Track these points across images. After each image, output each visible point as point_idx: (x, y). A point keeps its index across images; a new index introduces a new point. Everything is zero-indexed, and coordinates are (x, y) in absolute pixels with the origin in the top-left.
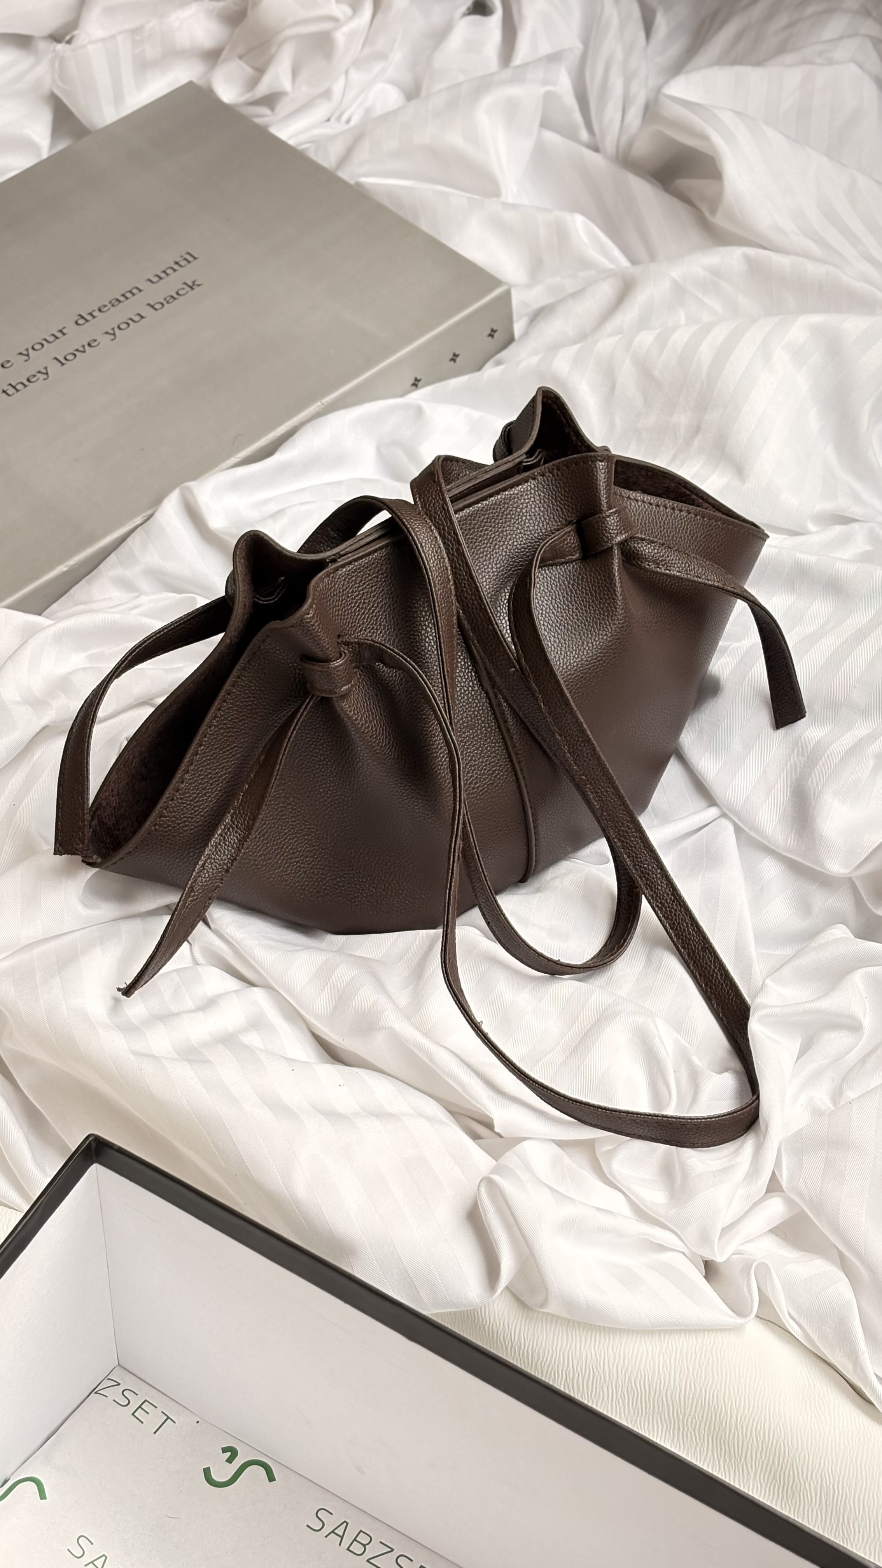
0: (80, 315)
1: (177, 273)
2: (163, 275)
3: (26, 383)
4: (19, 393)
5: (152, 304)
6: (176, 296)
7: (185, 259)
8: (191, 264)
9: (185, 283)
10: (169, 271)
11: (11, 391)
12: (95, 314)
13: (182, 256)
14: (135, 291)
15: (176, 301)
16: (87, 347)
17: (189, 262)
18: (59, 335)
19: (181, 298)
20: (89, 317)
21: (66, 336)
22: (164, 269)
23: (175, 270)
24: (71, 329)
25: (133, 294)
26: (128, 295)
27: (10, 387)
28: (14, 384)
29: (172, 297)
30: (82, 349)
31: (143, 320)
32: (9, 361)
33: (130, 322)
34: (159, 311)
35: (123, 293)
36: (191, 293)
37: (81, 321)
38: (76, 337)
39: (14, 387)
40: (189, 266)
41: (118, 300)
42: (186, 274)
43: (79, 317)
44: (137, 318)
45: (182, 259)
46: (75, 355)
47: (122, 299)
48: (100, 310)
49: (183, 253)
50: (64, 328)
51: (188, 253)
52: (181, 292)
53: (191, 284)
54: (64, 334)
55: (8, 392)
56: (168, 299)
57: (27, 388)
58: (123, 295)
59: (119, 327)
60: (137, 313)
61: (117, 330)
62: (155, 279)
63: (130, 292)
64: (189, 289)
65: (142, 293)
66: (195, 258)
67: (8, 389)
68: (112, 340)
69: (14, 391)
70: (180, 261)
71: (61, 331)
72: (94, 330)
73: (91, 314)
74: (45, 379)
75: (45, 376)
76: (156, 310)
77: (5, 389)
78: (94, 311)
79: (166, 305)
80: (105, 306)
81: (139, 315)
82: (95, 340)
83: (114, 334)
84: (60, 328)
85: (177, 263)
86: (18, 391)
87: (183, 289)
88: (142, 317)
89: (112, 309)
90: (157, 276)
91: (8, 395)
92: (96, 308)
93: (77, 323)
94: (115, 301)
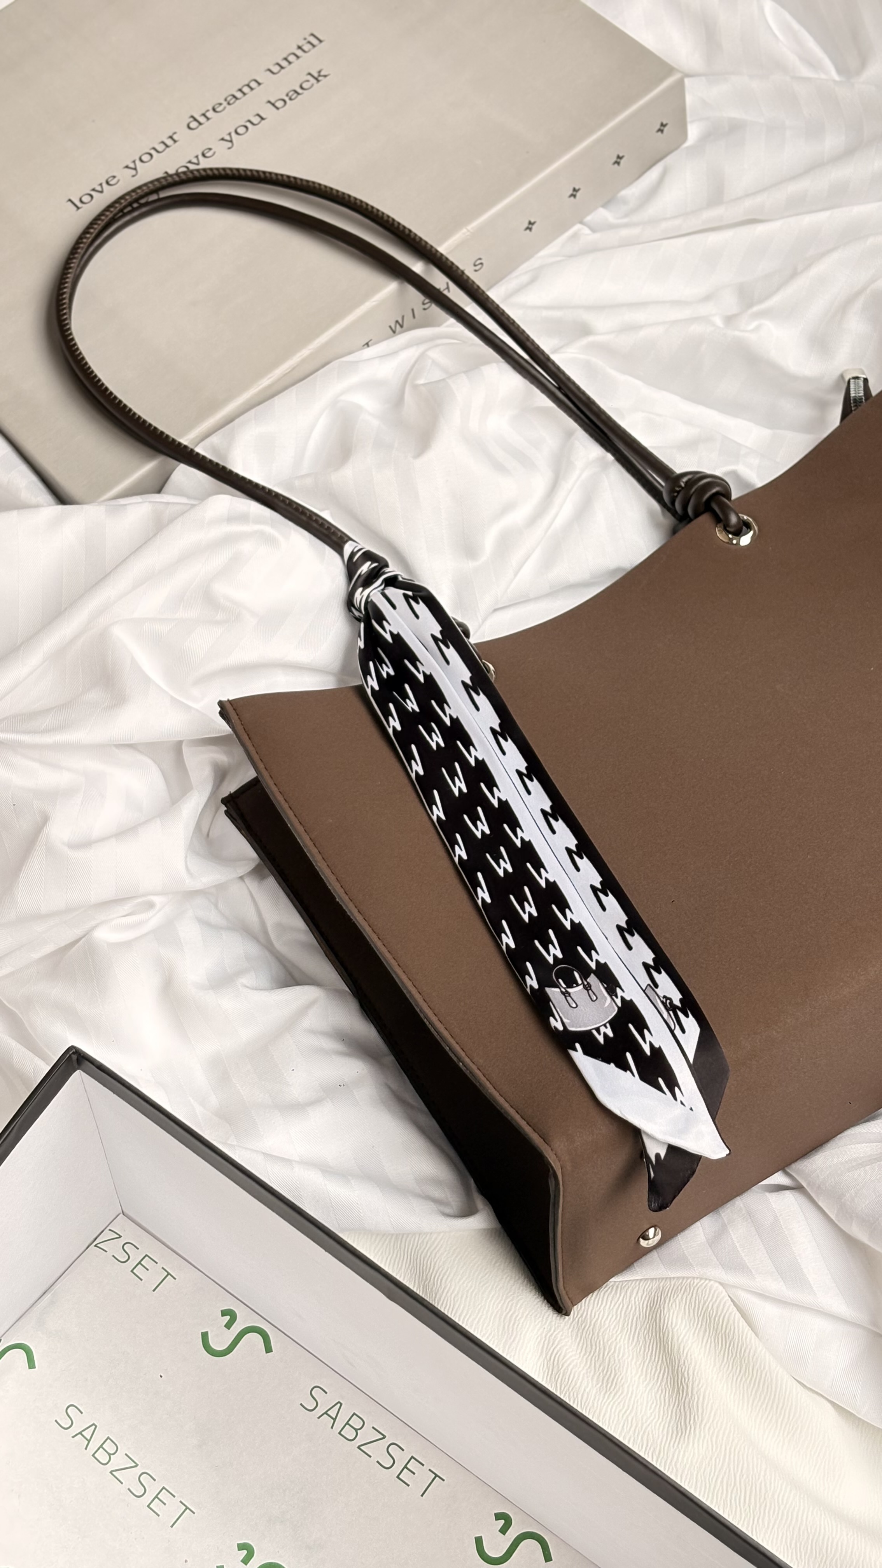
0: (192, 117)
1: (300, 60)
2: (284, 64)
5: (273, 101)
6: (300, 91)
7: (309, 42)
8: (316, 49)
9: (310, 74)
10: (292, 58)
12: (210, 114)
14: (253, 84)
15: (300, 97)
16: (200, 157)
17: (314, 46)
18: (169, 142)
19: (305, 92)
20: (202, 119)
21: (177, 144)
22: (285, 55)
23: (298, 57)
24: (183, 135)
25: (252, 89)
26: (246, 90)
29: (296, 92)
30: (194, 160)
31: (263, 122)
32: (114, 177)
33: (248, 124)
34: (281, 110)
35: (240, 87)
36: (316, 85)
37: (194, 125)
40: (314, 51)
41: (234, 96)
42: (310, 62)
44: (256, 120)
45: (306, 41)
47: (239, 95)
48: (214, 110)
49: (307, 36)
51: (312, 35)
52: (305, 86)
53: (316, 75)
54: (175, 141)
56: (290, 94)
58: (240, 90)
59: (237, 133)
60: (255, 113)
61: (234, 136)
62: (276, 69)
63: (248, 85)
64: (314, 81)
65: (261, 86)
66: (320, 41)
68: (229, 148)
70: (303, 45)
71: (171, 137)
72: (208, 135)
73: (204, 115)
78: (208, 111)
79: (289, 102)
80: (220, 104)
81: (258, 115)
82: (210, 149)
83: (231, 141)
84: (171, 134)
85: (299, 48)
87: (308, 81)
88: (262, 119)
89: (228, 107)
90: (278, 64)
92: (210, 108)
93: (189, 127)
94: (231, 97)
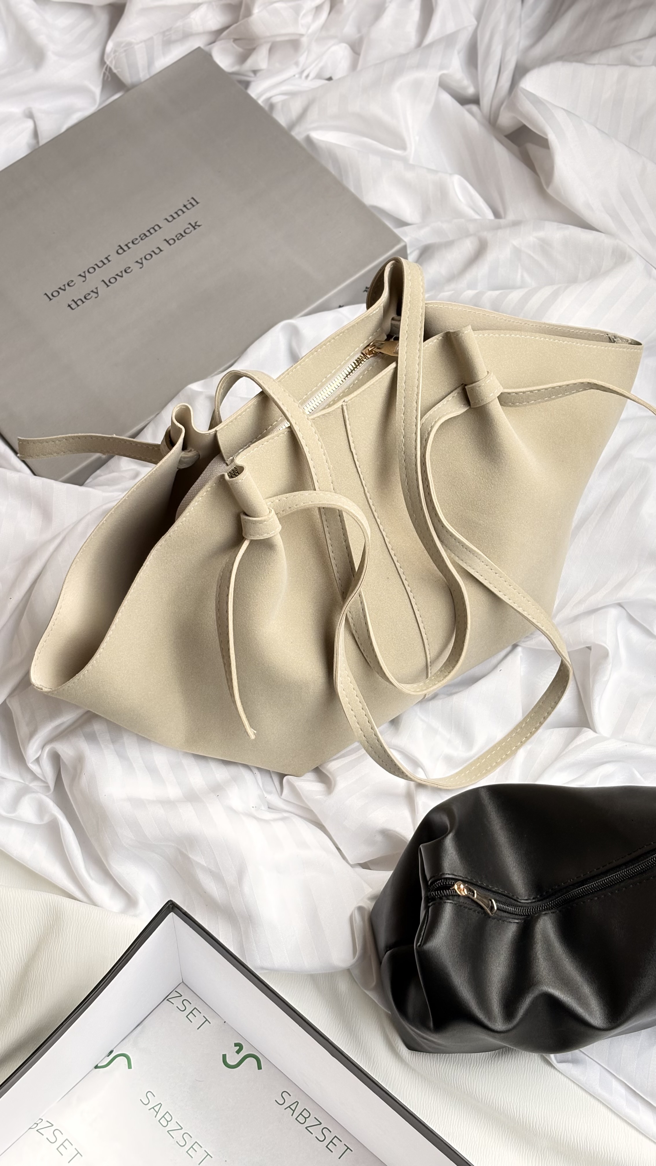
0: (120, 246)
1: (185, 214)
2: (175, 216)
3: (84, 300)
4: (79, 307)
5: (168, 240)
6: (184, 234)
7: (191, 203)
8: (195, 207)
9: (190, 224)
10: (180, 213)
11: (74, 305)
12: (130, 245)
13: (188, 201)
14: (156, 228)
15: (183, 238)
16: (123, 272)
17: (193, 206)
18: (106, 261)
19: (187, 235)
20: (125, 248)
21: (110, 263)
22: (176, 211)
23: (184, 212)
24: (114, 257)
25: (156, 231)
26: (152, 231)
27: (73, 302)
28: (76, 301)
29: (181, 235)
30: (120, 274)
31: (161, 252)
32: (72, 281)
33: (152, 254)
34: (172, 245)
35: (149, 229)
36: (194, 232)
37: (120, 251)
38: (117, 265)
39: (76, 303)
40: (193, 209)
41: (145, 235)
42: (190, 216)
43: (119, 248)
44: (157, 251)
45: (189, 202)
46: (116, 279)
47: (148, 234)
48: (133, 242)
49: (189, 199)
50: (109, 256)
51: (193, 198)
52: (187, 231)
53: (194, 225)
54: (109, 261)
55: (72, 306)
56: (178, 236)
57: (84, 304)
58: (149, 231)
59: (146, 258)
60: (157, 247)
61: (144, 261)
62: (170, 219)
63: (153, 228)
64: (193, 229)
65: (161, 229)
66: (197, 203)
67: (71, 304)
68: (141, 268)
69: (76, 306)
70: (187, 205)
71: (107, 258)
72: (129, 258)
73: (127, 245)
74: (96, 298)
75: (96, 295)
76: (170, 244)
77: (70, 304)
78: (129, 243)
79: (177, 241)
80: (137, 239)
81: (158, 248)
82: (129, 268)
83: (142, 263)
84: (107, 256)
85: (185, 206)
86: (78, 306)
87: (189, 228)
88: (161, 251)
89: (141, 241)
90: (171, 216)
91: (72, 309)
92: (131, 241)
93: (118, 253)
94: (143, 235)
